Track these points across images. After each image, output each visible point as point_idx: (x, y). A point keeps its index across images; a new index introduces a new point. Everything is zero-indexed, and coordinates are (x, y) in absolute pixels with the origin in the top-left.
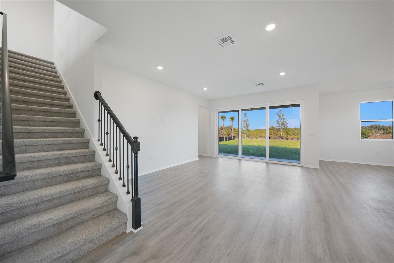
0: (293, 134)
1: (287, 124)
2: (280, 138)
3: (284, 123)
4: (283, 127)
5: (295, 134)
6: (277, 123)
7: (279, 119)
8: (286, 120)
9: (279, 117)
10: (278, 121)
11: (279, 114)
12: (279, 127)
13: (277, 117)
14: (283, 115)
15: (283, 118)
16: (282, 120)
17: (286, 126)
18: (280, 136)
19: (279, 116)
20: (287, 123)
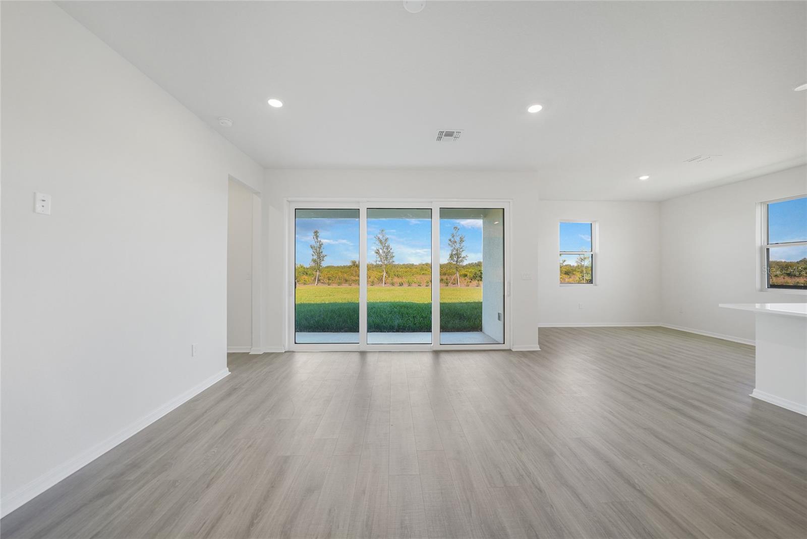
0: (395, 275)
1: (393, 257)
2: (382, 283)
3: (388, 255)
4: (386, 262)
5: (398, 276)
6: (376, 254)
7: (379, 246)
8: (391, 249)
9: (380, 244)
10: (379, 251)
11: (381, 237)
12: (380, 263)
13: (377, 242)
14: (386, 240)
15: (386, 245)
16: (384, 250)
17: (391, 261)
18: (381, 280)
19: (381, 241)
20: (394, 255)
